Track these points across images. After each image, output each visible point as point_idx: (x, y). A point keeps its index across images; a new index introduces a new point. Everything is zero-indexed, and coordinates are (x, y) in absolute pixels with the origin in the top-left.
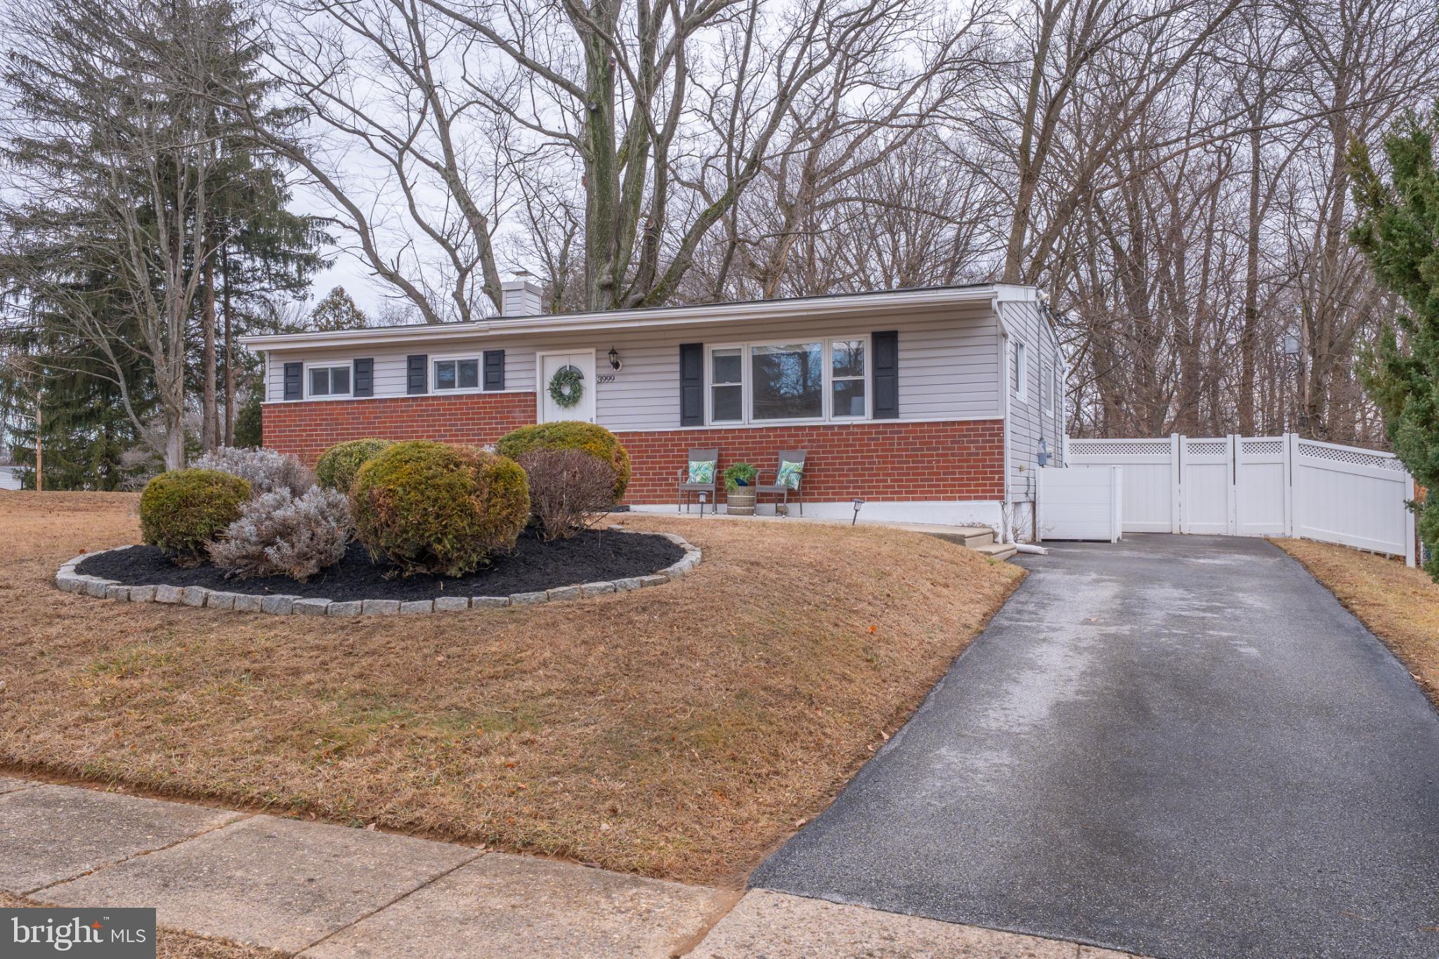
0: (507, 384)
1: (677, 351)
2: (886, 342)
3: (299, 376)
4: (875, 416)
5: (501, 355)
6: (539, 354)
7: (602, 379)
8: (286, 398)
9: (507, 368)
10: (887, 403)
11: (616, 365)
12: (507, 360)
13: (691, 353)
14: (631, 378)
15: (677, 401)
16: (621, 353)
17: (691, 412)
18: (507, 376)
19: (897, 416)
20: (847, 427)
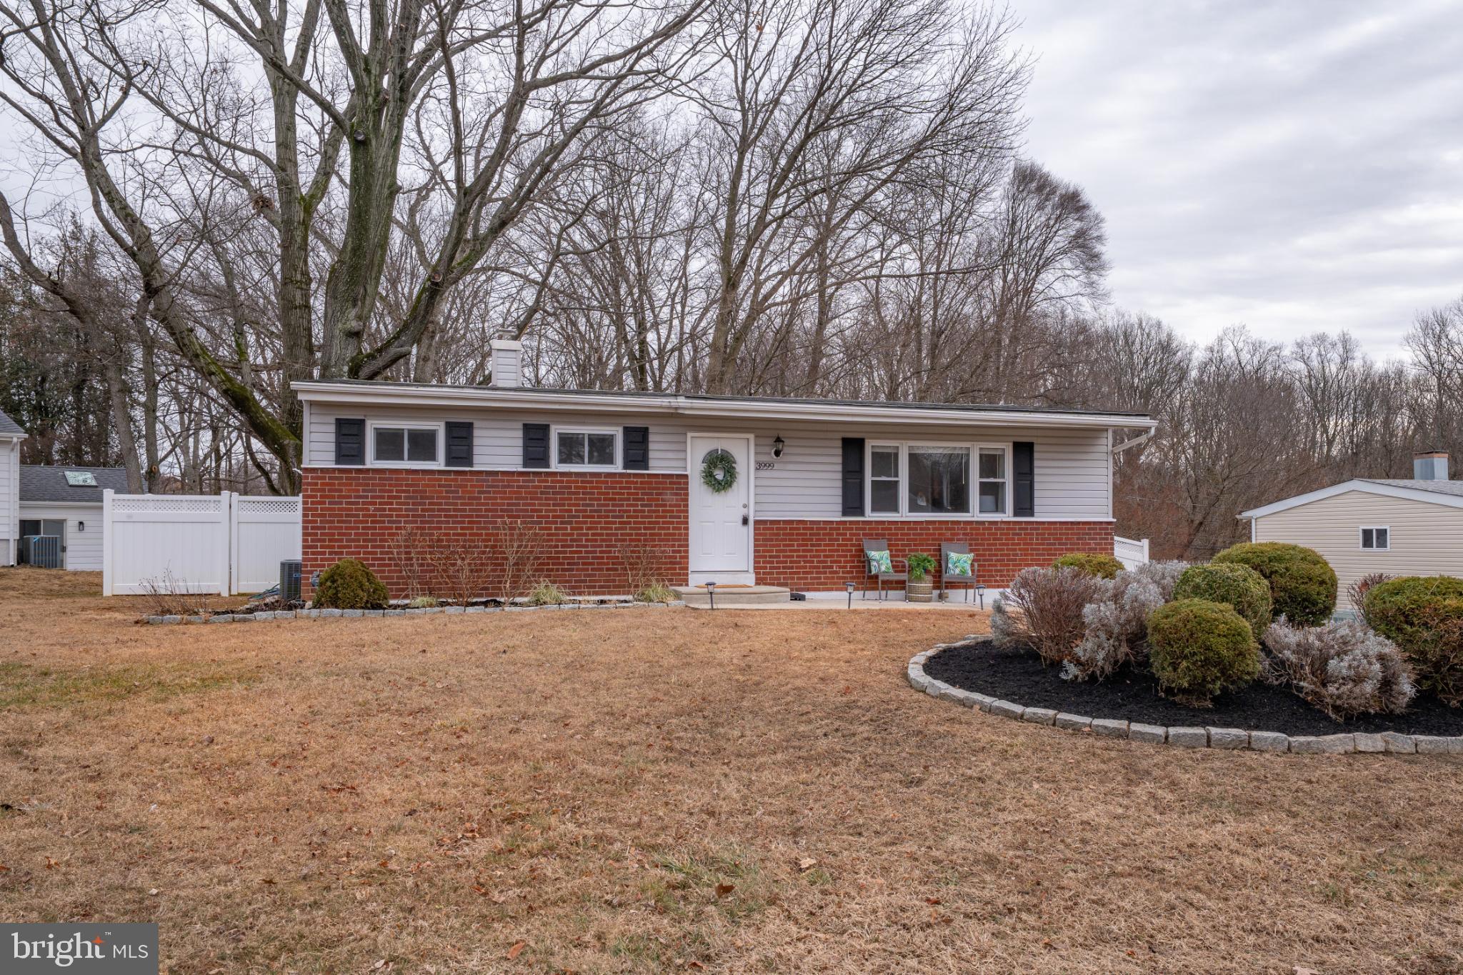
0: (651, 463)
1: (839, 444)
2: (1024, 451)
3: (360, 435)
4: (1016, 514)
5: (644, 432)
6: (690, 435)
7: (760, 466)
8: (337, 462)
9: (651, 446)
10: (1025, 504)
11: (777, 453)
12: (652, 438)
13: (852, 447)
14: (791, 467)
15: (840, 492)
16: (787, 442)
17: (852, 503)
18: (651, 455)
19: (1032, 515)
20: (996, 523)
